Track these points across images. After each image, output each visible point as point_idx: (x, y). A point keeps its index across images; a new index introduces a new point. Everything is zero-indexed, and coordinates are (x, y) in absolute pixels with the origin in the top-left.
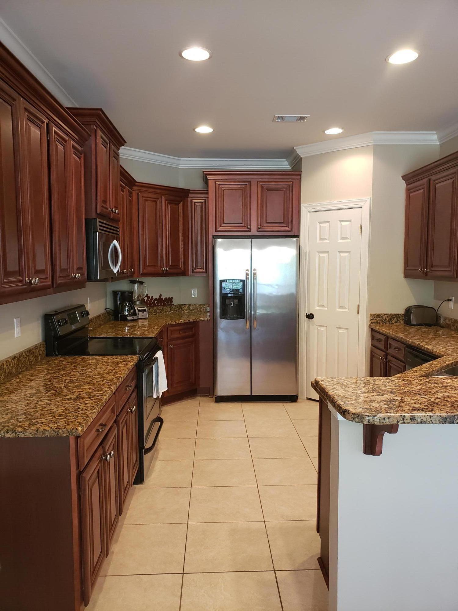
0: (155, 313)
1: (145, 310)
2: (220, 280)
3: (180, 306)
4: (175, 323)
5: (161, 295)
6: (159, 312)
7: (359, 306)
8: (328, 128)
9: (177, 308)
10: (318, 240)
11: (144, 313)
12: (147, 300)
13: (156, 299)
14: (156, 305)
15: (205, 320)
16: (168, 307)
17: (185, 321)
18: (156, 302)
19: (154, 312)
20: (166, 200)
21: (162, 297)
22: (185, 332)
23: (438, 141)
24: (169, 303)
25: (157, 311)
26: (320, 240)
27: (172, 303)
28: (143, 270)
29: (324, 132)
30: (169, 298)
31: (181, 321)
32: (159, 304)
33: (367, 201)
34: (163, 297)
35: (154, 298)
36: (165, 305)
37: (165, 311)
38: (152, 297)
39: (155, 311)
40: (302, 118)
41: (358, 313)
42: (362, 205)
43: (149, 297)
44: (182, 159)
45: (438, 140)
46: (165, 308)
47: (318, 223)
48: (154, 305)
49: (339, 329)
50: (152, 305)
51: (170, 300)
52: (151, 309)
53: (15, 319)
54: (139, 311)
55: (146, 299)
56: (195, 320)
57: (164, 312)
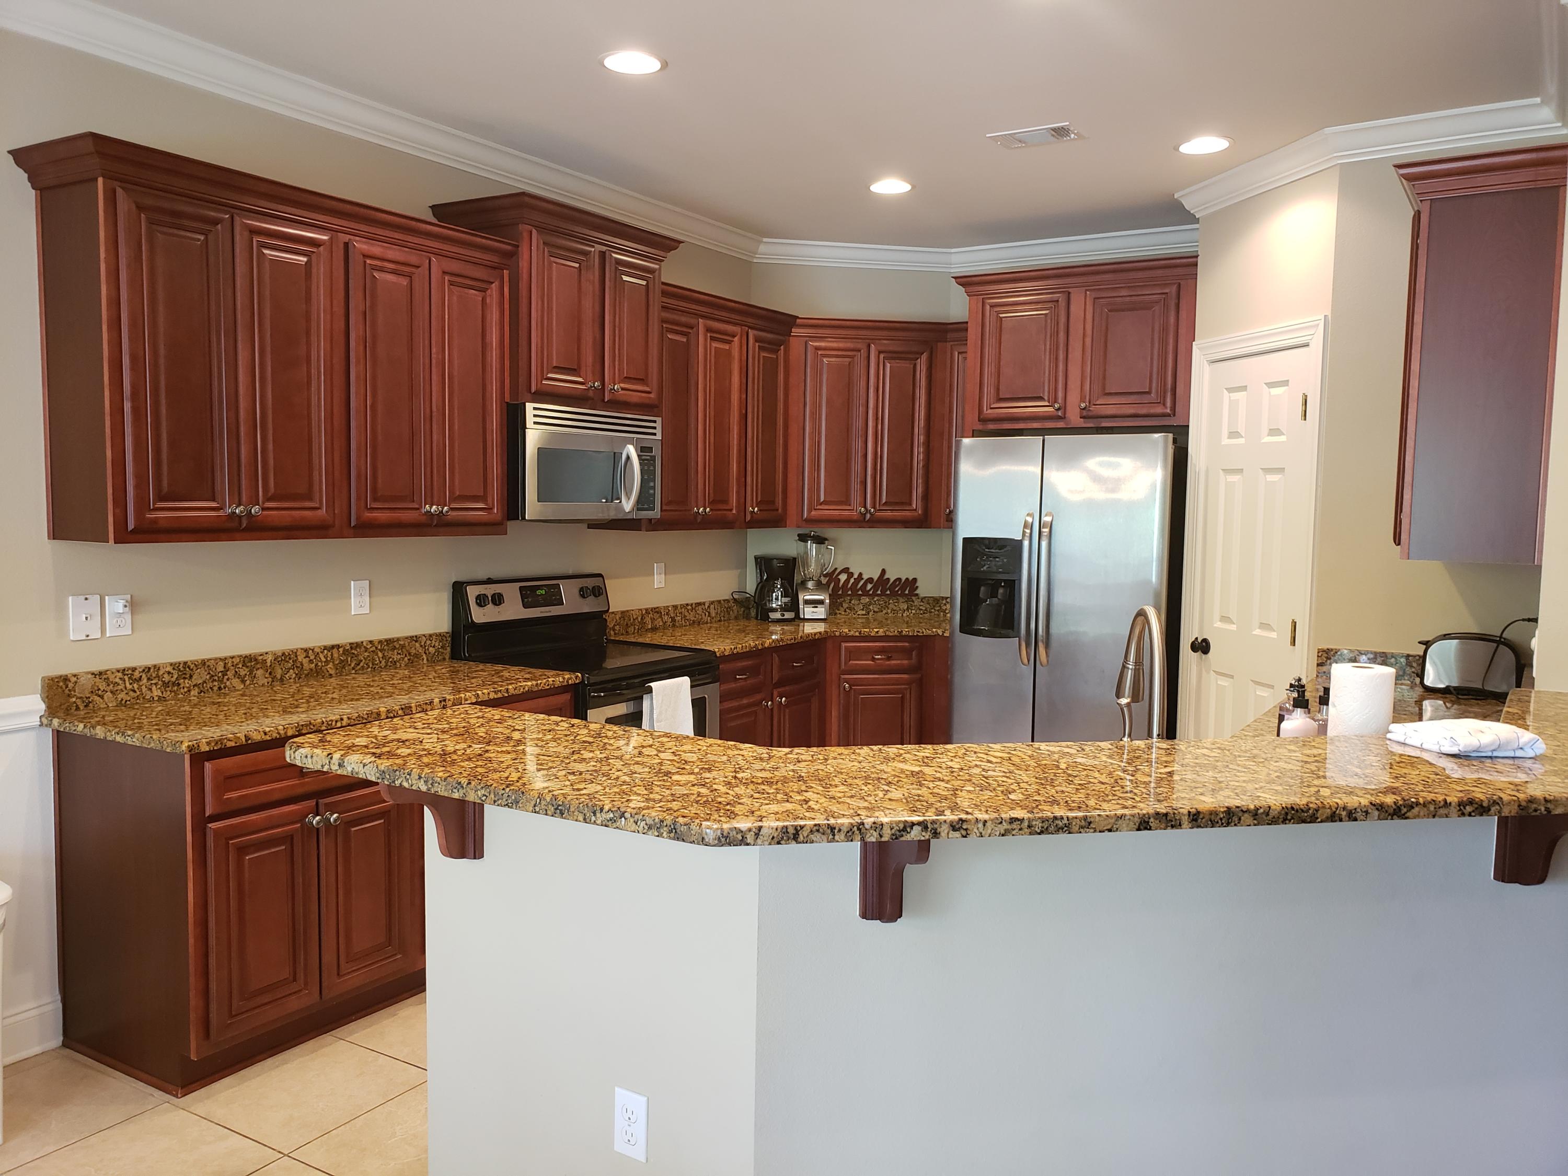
0: (864, 612)
1: (821, 602)
2: (964, 539)
3: (937, 601)
4: (860, 633)
5: (883, 571)
6: (876, 610)
7: (1294, 624)
8: (1186, 139)
9: (928, 604)
10: (1226, 436)
11: (817, 607)
12: (847, 581)
13: (870, 580)
14: (871, 592)
15: (945, 635)
16: (901, 600)
17: (887, 633)
18: (869, 586)
19: (863, 610)
20: (880, 352)
21: (886, 577)
22: (889, 658)
23: (1560, 124)
24: (907, 592)
25: (871, 607)
26: (1229, 438)
27: (916, 592)
28: (810, 511)
29: (1176, 149)
30: (907, 579)
31: (876, 630)
32: (879, 592)
33: (1318, 325)
34: (891, 576)
35: (865, 577)
36: (894, 594)
37: (893, 610)
38: (860, 574)
39: (866, 607)
40: (1060, 132)
41: (1293, 643)
42: (1310, 337)
43: (852, 574)
44: (953, 250)
45: (1558, 121)
46: (891, 601)
47: (1225, 391)
48: (866, 594)
49: (1257, 686)
50: (860, 592)
51: (912, 584)
52: (853, 602)
53: (352, 582)
54: (807, 602)
55: (843, 577)
56: (918, 632)
57: (889, 611)
